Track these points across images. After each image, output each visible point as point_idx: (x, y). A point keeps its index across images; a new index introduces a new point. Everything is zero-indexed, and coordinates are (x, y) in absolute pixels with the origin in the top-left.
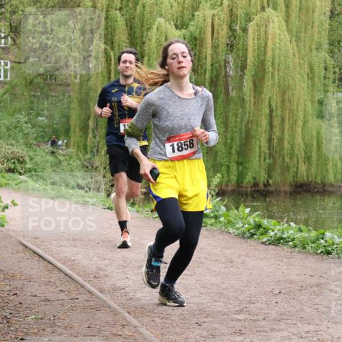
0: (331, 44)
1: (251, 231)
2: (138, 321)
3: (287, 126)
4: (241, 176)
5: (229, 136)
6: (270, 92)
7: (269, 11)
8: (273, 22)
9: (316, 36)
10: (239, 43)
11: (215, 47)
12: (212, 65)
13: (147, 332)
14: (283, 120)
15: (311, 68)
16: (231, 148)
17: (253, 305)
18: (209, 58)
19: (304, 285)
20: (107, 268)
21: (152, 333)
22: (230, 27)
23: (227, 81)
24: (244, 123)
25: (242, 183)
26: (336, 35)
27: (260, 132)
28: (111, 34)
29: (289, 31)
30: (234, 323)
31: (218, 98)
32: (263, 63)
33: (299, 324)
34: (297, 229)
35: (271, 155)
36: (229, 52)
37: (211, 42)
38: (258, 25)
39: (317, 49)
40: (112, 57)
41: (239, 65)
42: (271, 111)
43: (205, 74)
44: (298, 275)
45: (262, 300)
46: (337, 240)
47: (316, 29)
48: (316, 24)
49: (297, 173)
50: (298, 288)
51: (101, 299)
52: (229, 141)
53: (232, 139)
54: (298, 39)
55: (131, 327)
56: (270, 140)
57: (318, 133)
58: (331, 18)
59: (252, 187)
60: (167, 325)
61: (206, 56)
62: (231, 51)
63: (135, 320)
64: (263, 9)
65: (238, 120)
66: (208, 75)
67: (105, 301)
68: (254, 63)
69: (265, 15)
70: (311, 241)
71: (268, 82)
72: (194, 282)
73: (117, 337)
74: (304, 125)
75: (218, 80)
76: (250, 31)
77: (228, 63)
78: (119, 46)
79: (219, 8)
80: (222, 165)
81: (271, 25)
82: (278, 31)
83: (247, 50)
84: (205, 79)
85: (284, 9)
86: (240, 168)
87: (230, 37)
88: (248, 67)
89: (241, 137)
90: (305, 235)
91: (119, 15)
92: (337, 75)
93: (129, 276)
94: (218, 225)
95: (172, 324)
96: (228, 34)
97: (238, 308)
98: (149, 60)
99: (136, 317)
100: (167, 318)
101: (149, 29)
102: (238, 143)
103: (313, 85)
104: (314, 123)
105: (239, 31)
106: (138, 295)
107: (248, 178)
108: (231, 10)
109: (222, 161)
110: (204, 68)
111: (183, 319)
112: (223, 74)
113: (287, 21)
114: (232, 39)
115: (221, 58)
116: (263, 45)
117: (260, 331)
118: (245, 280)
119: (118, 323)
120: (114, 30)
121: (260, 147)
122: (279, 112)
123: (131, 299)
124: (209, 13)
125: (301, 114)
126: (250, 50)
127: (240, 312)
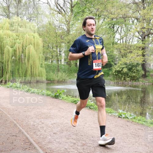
0: (43, 52)
1: (27, 91)
3: (35, 69)
4: (25, 79)
6: (31, 62)
7: (30, 45)
9: (40, 51)
11: (19, 52)
12: (19, 56)
14: (34, 68)
15: (39, 57)
18: (18, 54)
22: (22, 48)
24: (26, 68)
27: (29, 70)
29: (35, 49)
32: (29, 56)
35: (31, 75)
38: (28, 48)
39: (41, 53)
41: (24, 56)
42: (31, 66)
46: (45, 92)
47: (40, 49)
48: (40, 48)
49: (37, 79)
52: (22, 72)
54: (36, 51)
56: (31, 72)
57: (41, 71)
58: (43, 47)
59: (27, 81)
62: (23, 53)
64: (29, 45)
65: (24, 67)
66: (18, 58)
71: (30, 60)
74: (38, 69)
79: (20, 44)
81: (31, 48)
83: (26, 53)
85: (33, 45)
86: (25, 77)
87: (22, 50)
88: (26, 56)
90: (38, 91)
92: (44, 59)
99: (3, 109)
101: (5, 48)
102: (24, 72)
103: (40, 61)
104: (40, 68)
105: (24, 49)
107: (27, 79)
108: (23, 45)
109: (21, 76)
112: (21, 58)
113: (34, 47)
115: (21, 54)
121: (29, 73)
122: (33, 66)
124: (18, 45)
125: (37, 66)
127: (25, 107)
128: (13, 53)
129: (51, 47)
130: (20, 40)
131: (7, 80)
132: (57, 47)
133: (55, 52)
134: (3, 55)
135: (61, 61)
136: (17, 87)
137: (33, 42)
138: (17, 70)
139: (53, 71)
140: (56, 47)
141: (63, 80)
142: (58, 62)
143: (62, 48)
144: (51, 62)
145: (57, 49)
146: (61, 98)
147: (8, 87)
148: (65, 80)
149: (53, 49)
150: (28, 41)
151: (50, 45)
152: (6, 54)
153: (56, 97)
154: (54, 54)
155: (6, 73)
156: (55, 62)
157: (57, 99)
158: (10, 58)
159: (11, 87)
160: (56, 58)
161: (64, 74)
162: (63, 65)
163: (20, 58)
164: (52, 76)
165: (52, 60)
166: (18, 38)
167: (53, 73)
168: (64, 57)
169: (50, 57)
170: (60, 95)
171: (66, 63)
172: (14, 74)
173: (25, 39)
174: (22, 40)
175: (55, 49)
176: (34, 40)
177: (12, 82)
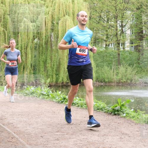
1: (62, 100)
2: (18, 136)
4: (57, 79)
5: (52, 64)
7: (67, 16)
8: (68, 21)
10: (55, 29)
11: (46, 30)
12: (45, 37)
13: (22, 140)
16: (53, 68)
17: (63, 129)
18: (44, 34)
19: (82, 121)
20: (6, 115)
21: (24, 140)
23: (51, 43)
24: (58, 59)
25: (58, 82)
26: (92, 26)
27: (64, 62)
28: (6, 24)
30: (56, 136)
31: (48, 49)
33: (80, 136)
34: (79, 100)
36: (52, 32)
37: (45, 28)
38: (62, 22)
40: (6, 33)
41: (56, 37)
43: (43, 40)
44: (80, 117)
45: (66, 127)
50: (80, 122)
51: (3, 128)
52: (52, 66)
53: (54, 65)
55: (15, 138)
58: (90, 19)
59: (61, 84)
60: (29, 137)
61: (43, 33)
62: (53, 31)
63: (17, 136)
64: (64, 16)
65: (56, 58)
67: (5, 129)
68: (61, 36)
69: (65, 18)
70: (84, 104)
72: (40, 120)
73: (10, 142)
75: (48, 42)
76: (60, 24)
77: (52, 36)
78: (9, 29)
79: (48, 15)
80: (50, 75)
81: (67, 22)
82: (70, 24)
83: (58, 31)
84: (43, 42)
86: (57, 76)
87: (52, 26)
88: (59, 38)
89: (57, 64)
90: (82, 102)
91: (9, 17)
92: (93, 41)
93: (14, 118)
94: (49, 98)
95: (31, 137)
96: (51, 25)
97: (57, 130)
98: (21, 34)
99: (17, 134)
100: (29, 135)
102: (56, 67)
105: (55, 24)
106: (18, 126)
107: (60, 80)
108: (52, 16)
109: (50, 74)
110: (42, 38)
111: (36, 135)
112: (50, 40)
113: (73, 21)
114: (53, 27)
115: (49, 34)
116: (65, 29)
117: (65, 139)
118: (59, 119)
119: (10, 137)
120: (7, 23)
121: (64, 68)
123: (15, 127)
126: (60, 31)
127: (58, 131)
128: (35, 32)
129: (106, 19)
130: (47, 7)
131: (26, 81)
132: (116, 17)
133: (113, 28)
134: (18, 36)
135: (123, 44)
136: (43, 94)
137: (71, 10)
138: (42, 63)
139: (109, 64)
140: (114, 18)
141: (129, 81)
142: (117, 47)
143: (127, 20)
144: (106, 48)
145: (117, 22)
146: (125, 115)
147: (27, 94)
148: (131, 80)
149: (110, 23)
150: (63, 9)
151: (102, 14)
152: (23, 33)
153: (115, 112)
154: (111, 32)
155: (24, 69)
156: (112, 47)
157: (117, 116)
158: (31, 41)
159: (32, 93)
160: (115, 39)
161: (130, 69)
162: (128, 51)
163: (47, 41)
164: (108, 72)
165: (108, 43)
166: (44, 5)
167: (109, 68)
168: (131, 36)
169: (102, 37)
170: (123, 108)
171: (133, 48)
172: (37, 71)
173: (57, 5)
174: (51, 7)
175: (112, 23)
176: (73, 8)
177: (33, 85)
